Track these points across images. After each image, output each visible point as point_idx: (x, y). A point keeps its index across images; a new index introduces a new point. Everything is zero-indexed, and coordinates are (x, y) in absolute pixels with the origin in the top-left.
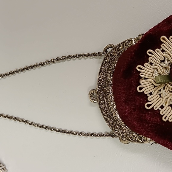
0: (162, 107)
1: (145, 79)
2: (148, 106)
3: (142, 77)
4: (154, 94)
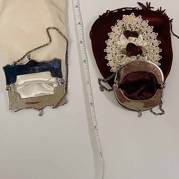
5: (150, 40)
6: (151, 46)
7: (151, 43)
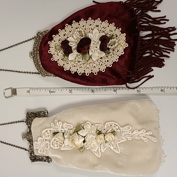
0: (58, 60)
1: (52, 47)
2: (53, 59)
3: (50, 47)
4: (56, 54)
5: (99, 64)
6: (93, 65)
7: (96, 65)
